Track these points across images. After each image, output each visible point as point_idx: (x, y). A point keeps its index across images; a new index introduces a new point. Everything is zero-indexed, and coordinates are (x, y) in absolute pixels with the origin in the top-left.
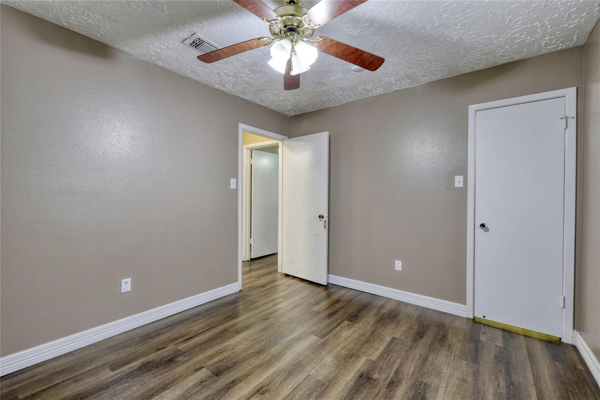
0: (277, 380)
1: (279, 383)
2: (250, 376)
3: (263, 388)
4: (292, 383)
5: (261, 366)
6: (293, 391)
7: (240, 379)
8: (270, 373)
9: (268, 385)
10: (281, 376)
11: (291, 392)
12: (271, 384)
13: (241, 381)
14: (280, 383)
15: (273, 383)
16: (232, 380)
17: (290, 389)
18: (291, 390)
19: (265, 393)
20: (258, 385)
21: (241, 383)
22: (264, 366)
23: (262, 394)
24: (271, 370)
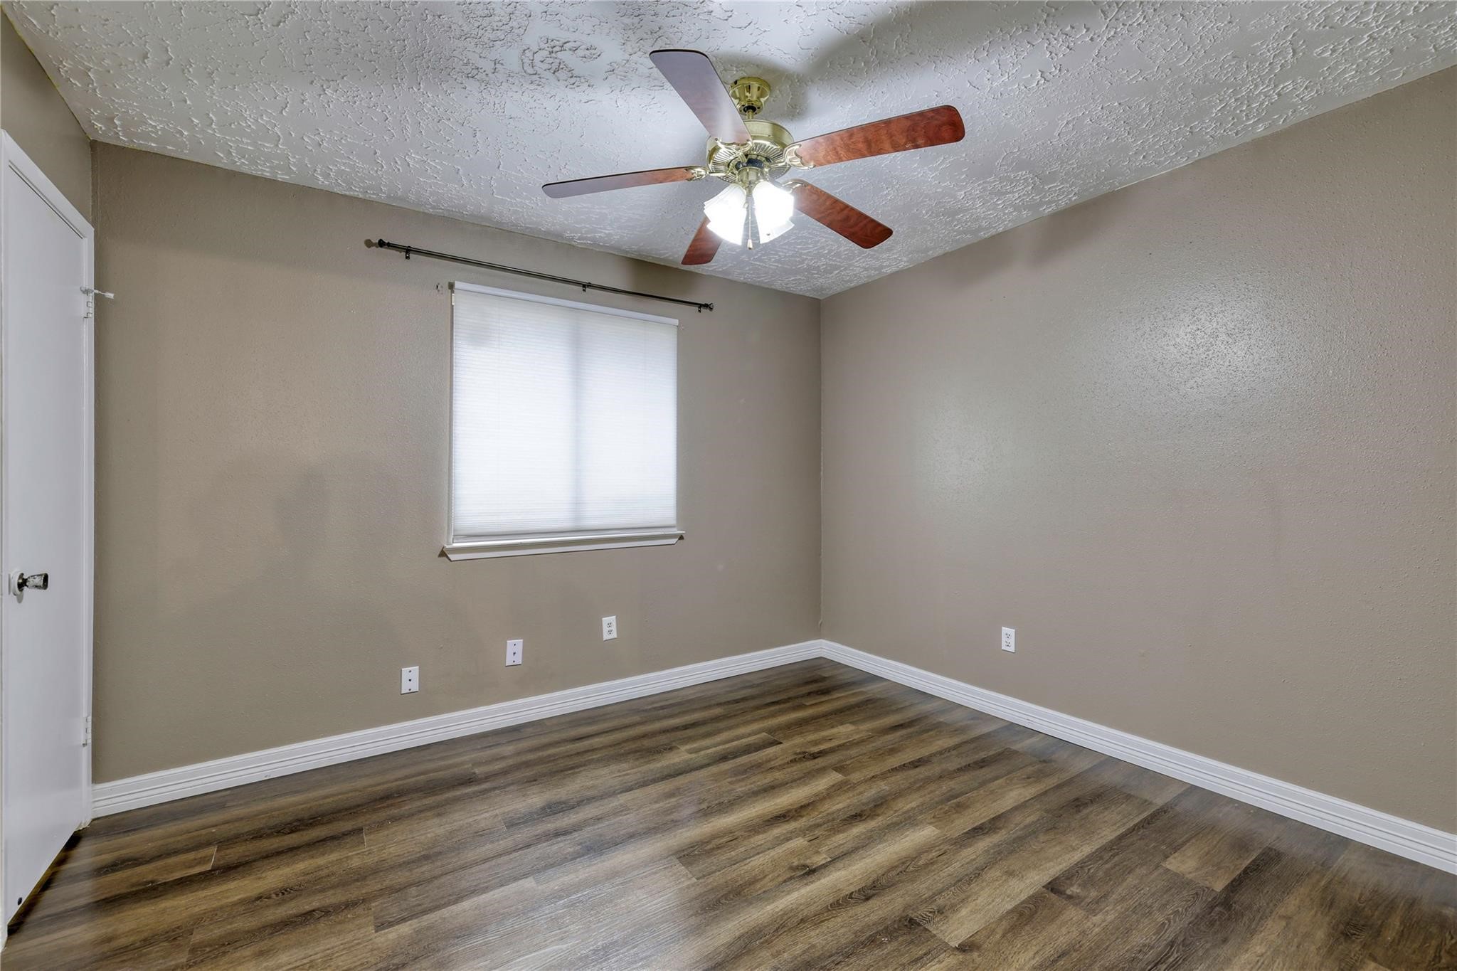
0: (771, 884)
1: (767, 877)
2: (831, 901)
3: (804, 875)
4: (742, 872)
5: (802, 921)
6: (746, 859)
7: (852, 901)
8: (783, 900)
9: (791, 878)
10: (760, 889)
11: (750, 858)
12: (785, 878)
13: (851, 896)
14: (765, 877)
15: (780, 879)
16: (870, 902)
17: (749, 862)
18: (748, 860)
19: (798, 866)
20: (812, 882)
21: (850, 892)
22: (795, 920)
23: (805, 866)
24: (780, 908)
